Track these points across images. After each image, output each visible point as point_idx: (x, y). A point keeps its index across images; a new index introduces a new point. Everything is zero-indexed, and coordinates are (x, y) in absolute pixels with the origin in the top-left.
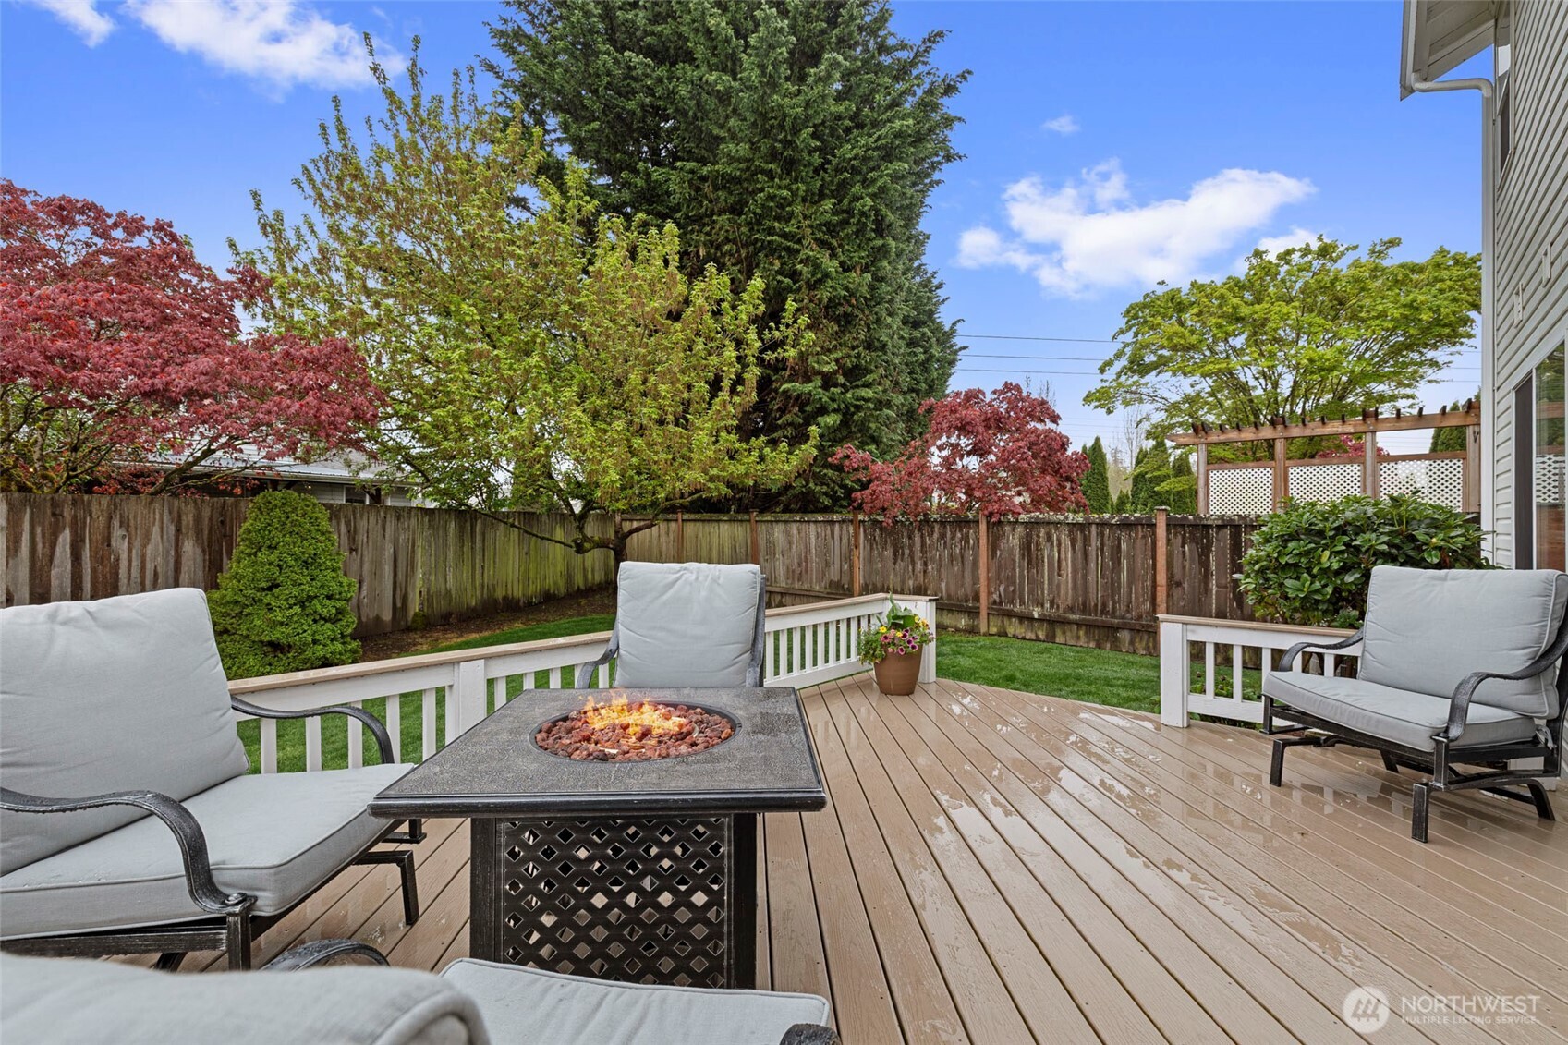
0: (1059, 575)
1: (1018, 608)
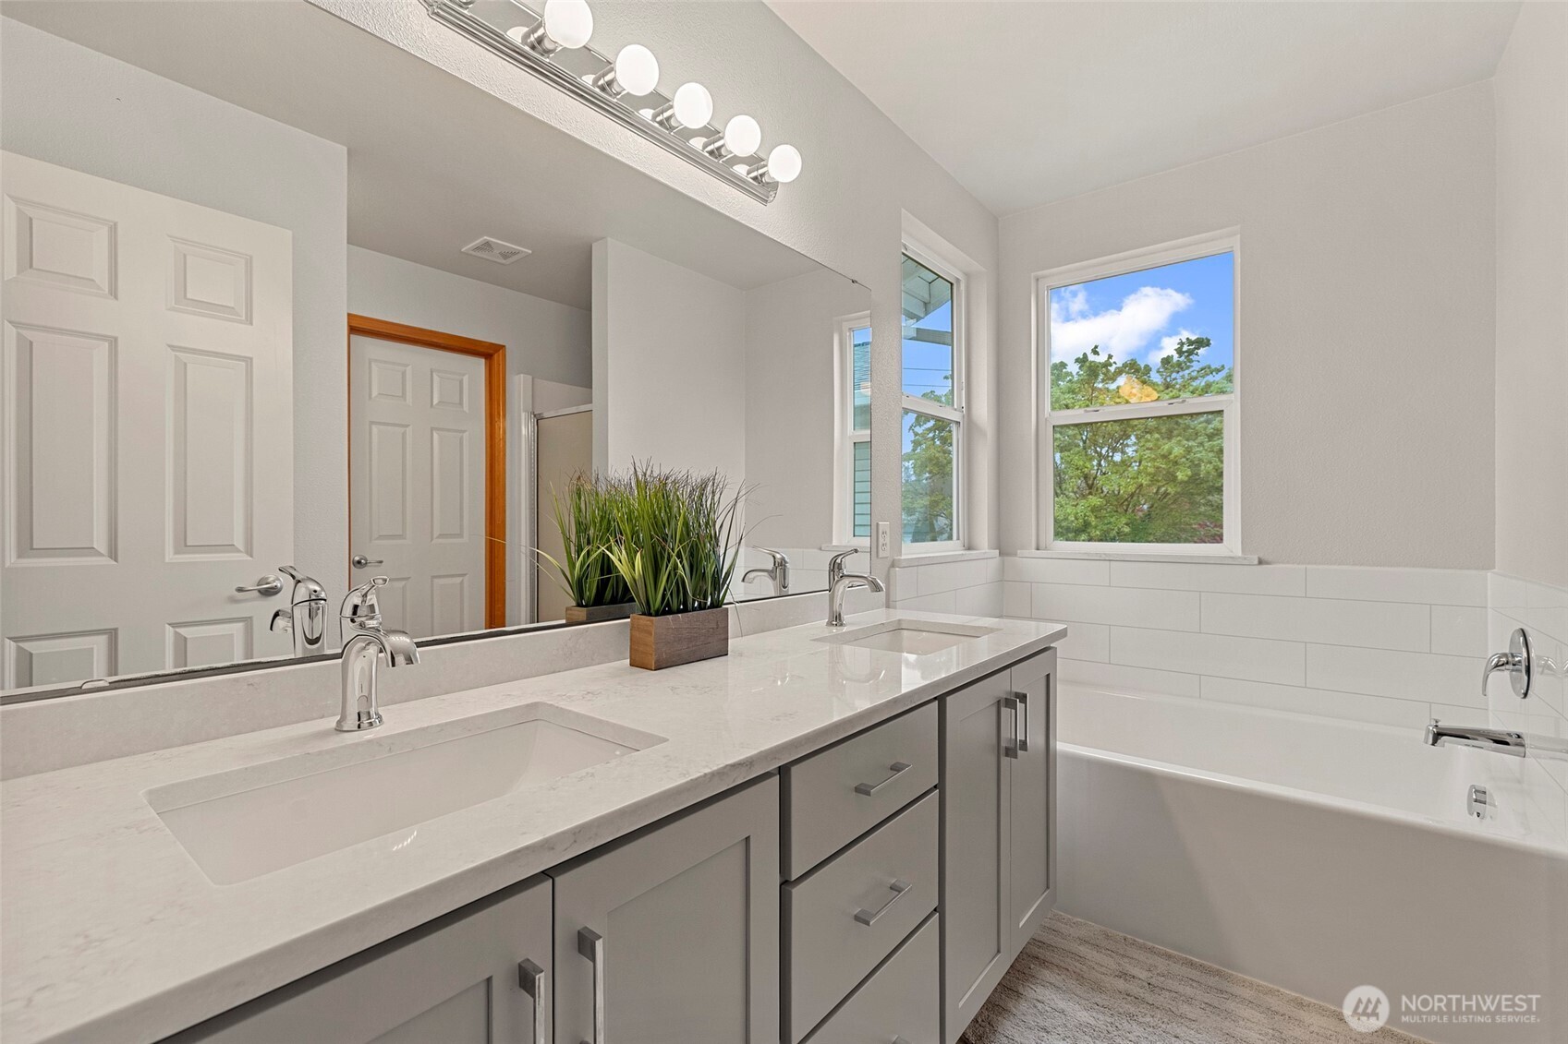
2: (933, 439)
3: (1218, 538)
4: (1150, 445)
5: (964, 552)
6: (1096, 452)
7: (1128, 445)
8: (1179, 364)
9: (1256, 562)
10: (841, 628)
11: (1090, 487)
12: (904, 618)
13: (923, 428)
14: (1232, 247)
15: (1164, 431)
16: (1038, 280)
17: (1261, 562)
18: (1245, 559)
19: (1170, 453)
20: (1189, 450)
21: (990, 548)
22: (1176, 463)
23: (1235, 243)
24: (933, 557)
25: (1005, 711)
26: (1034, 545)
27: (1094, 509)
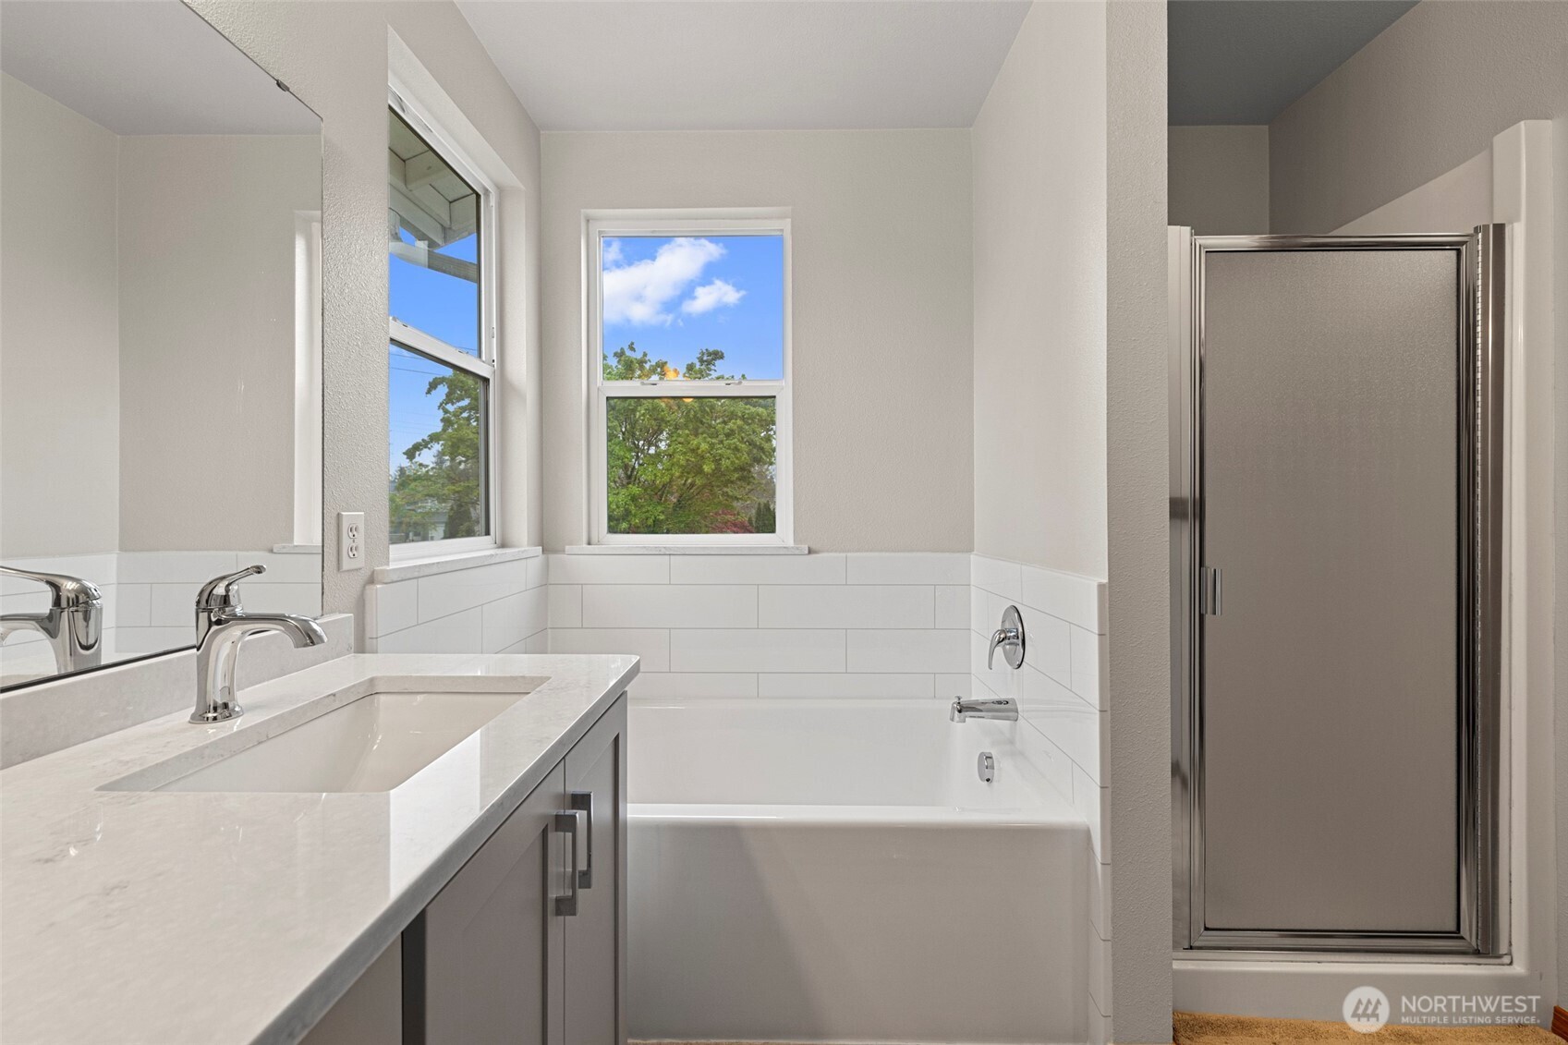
2: (468, 419)
3: (770, 528)
4: (681, 439)
5: (492, 552)
6: (634, 443)
7: (661, 441)
8: (701, 371)
9: (807, 552)
10: (227, 723)
11: (629, 477)
12: (379, 675)
13: (455, 406)
14: (782, 230)
15: (691, 427)
16: (588, 221)
17: (810, 552)
18: (798, 549)
19: (698, 449)
20: (712, 446)
21: (529, 545)
22: (703, 457)
23: (786, 226)
24: (447, 562)
25: (554, 837)
26: (585, 539)
27: (634, 499)
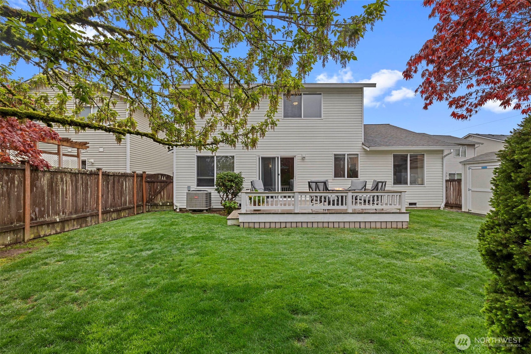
0: (66, 198)
1: (47, 219)
